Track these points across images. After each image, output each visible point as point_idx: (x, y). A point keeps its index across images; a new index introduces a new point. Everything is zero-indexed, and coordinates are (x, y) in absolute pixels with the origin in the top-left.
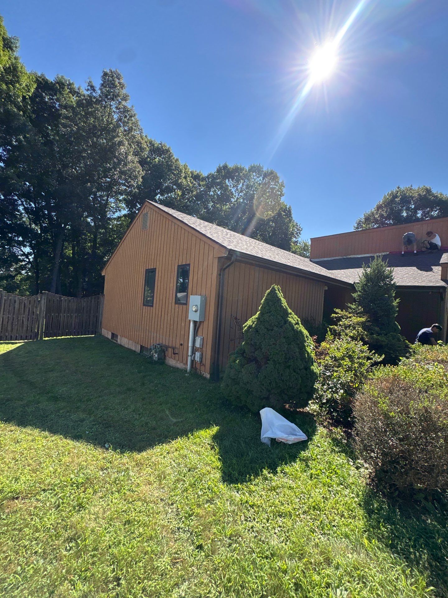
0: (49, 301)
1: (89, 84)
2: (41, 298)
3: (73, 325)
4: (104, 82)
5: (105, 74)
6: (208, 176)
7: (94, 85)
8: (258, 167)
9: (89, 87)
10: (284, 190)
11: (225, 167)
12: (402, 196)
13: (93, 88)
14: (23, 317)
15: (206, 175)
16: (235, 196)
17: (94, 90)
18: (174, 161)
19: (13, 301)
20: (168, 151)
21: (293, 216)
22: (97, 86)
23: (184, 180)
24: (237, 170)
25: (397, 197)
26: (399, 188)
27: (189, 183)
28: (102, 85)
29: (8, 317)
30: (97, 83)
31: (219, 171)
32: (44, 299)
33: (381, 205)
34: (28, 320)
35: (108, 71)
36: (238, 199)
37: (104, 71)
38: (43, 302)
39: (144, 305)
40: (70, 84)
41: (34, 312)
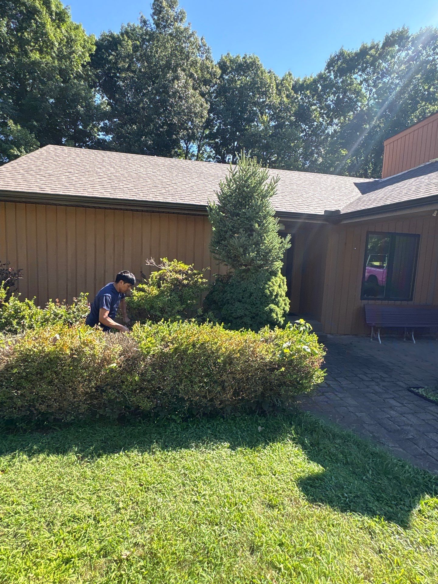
4: (155, 10)
7: (146, 18)
13: (145, 22)
20: (253, 63)
22: (149, 17)
27: (285, 99)
28: (154, 13)
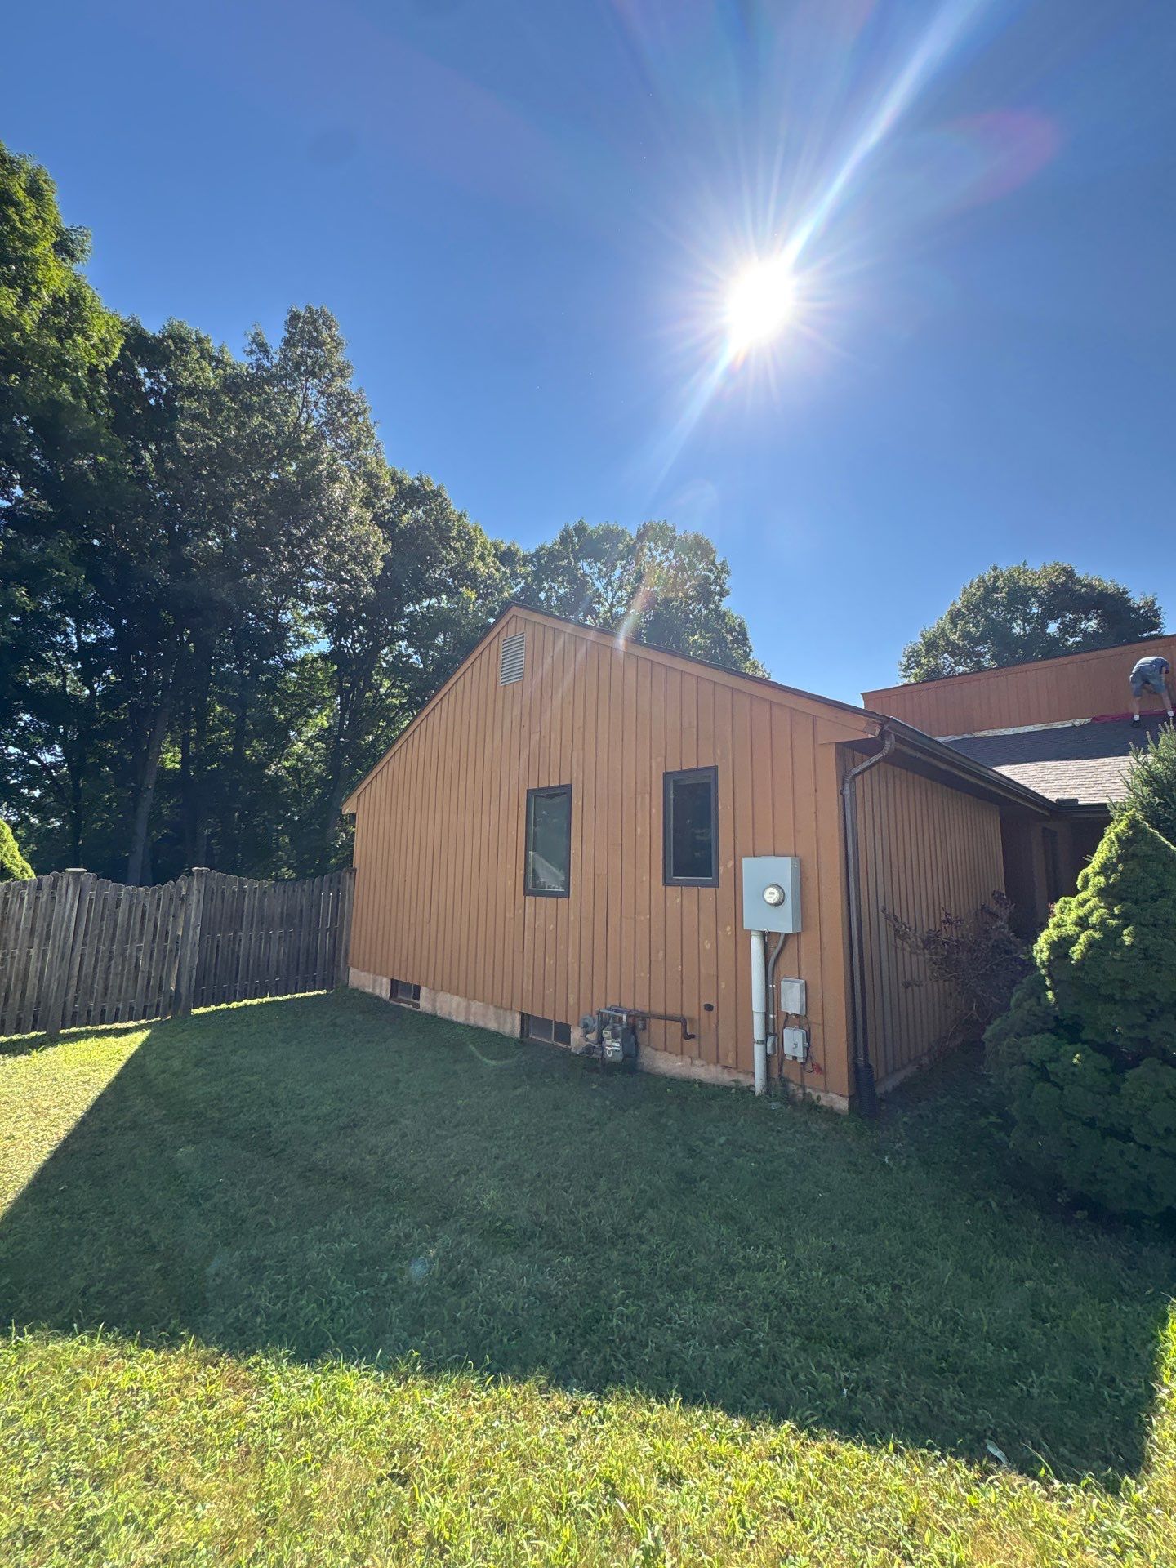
0: (210, 895)
1: (254, 338)
2: (189, 889)
3: (273, 963)
4: (292, 335)
5: (295, 317)
6: (537, 552)
7: (266, 339)
8: (661, 528)
9: (254, 346)
10: (729, 582)
11: (580, 530)
12: (1009, 587)
13: (263, 348)
14: (139, 949)
15: (533, 551)
16: (606, 600)
17: (266, 352)
18: (454, 518)
19: (111, 902)
20: (437, 494)
21: (751, 642)
22: (275, 341)
23: (480, 564)
24: (611, 535)
25: (996, 590)
26: (995, 569)
27: (492, 570)
28: (287, 342)
29: (98, 951)
30: (275, 338)
31: (565, 539)
32: (199, 892)
33: (959, 610)
34: (151, 956)
35: (302, 312)
36: (612, 606)
37: (292, 311)
38: (194, 898)
39: (527, 893)
40: (199, 341)
41: (167, 932)
